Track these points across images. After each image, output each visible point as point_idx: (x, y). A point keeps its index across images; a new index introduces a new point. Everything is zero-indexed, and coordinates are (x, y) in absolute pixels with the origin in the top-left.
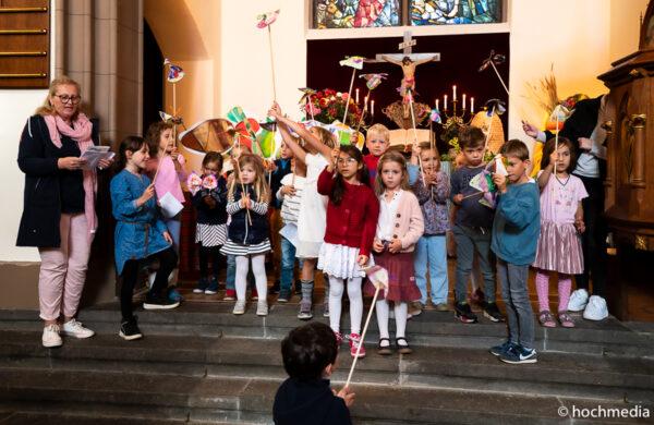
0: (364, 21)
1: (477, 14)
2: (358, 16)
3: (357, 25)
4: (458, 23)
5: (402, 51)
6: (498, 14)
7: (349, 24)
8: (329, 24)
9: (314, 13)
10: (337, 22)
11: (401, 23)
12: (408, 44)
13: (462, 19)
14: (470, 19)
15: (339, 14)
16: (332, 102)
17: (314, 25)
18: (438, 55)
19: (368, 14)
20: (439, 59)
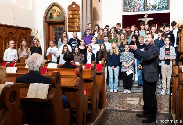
0: (136, 10)
1: (163, 8)
2: (134, 9)
3: (134, 11)
4: (158, 10)
5: (144, 18)
6: (167, 8)
7: (132, 11)
8: (127, 11)
9: (124, 8)
10: (129, 11)
11: (144, 11)
12: (146, 16)
13: (159, 9)
14: (161, 9)
15: (130, 9)
16: (129, 30)
17: (124, 11)
18: (153, 18)
19: (136, 9)
20: (153, 20)
